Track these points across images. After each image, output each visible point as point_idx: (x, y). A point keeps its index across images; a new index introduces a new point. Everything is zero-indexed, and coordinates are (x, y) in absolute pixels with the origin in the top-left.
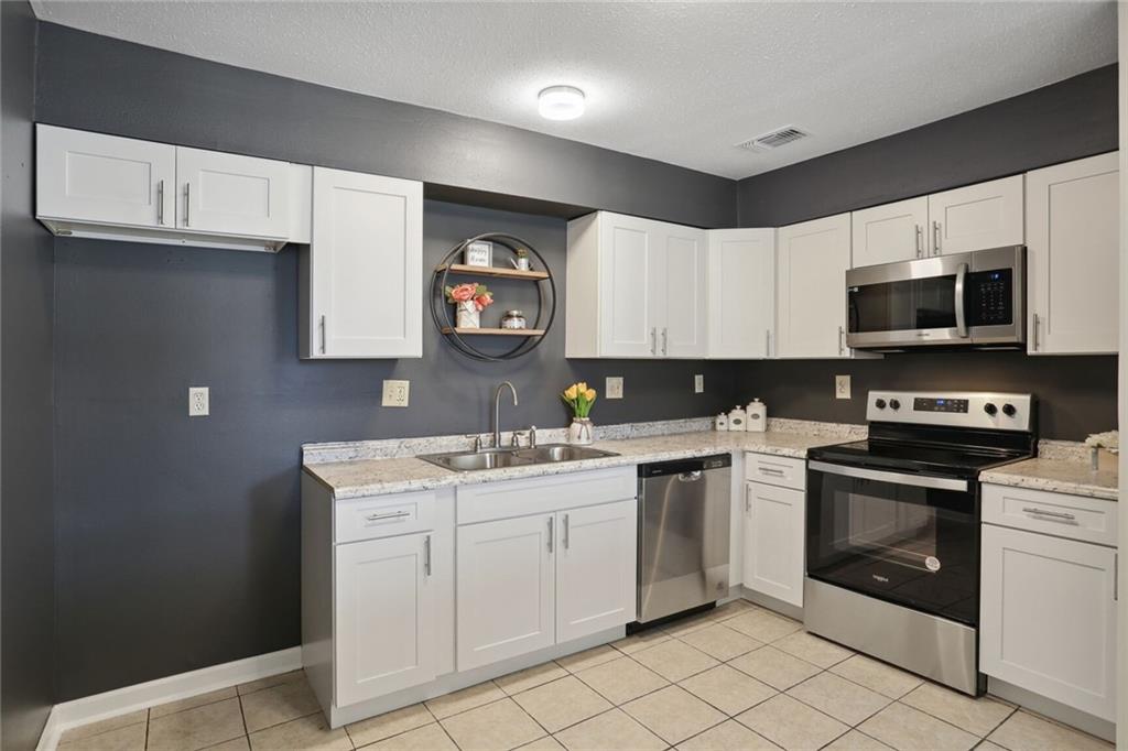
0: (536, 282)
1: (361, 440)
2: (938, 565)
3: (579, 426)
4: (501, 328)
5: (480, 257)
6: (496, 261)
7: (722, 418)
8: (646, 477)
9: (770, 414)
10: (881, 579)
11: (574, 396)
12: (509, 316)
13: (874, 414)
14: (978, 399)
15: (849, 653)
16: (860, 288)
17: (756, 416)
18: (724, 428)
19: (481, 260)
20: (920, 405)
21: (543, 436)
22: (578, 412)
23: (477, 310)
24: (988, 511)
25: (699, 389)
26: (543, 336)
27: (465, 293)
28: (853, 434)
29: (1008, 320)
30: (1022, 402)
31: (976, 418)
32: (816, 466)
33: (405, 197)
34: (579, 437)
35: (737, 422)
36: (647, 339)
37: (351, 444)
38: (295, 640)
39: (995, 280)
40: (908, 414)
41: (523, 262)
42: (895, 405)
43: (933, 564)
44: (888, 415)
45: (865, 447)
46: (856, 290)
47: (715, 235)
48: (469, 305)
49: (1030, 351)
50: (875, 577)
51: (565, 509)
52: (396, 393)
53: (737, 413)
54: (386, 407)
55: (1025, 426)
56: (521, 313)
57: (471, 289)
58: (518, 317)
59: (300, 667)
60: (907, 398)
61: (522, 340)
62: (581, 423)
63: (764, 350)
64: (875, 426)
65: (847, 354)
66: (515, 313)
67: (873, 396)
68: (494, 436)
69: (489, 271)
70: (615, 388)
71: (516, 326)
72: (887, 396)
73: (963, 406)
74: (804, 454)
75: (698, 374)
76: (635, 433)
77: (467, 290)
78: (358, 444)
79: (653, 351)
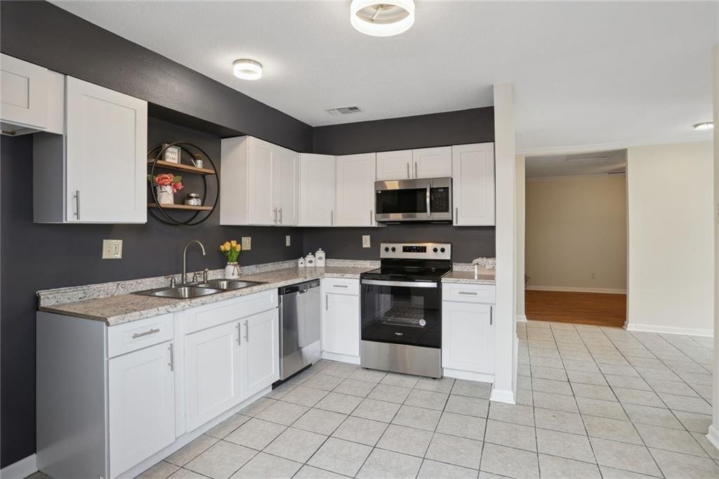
0: (204, 175)
1: (87, 284)
2: (425, 323)
3: (233, 267)
4: (183, 204)
5: (172, 156)
6: (183, 161)
7: (301, 260)
8: (283, 294)
9: (327, 257)
10: (399, 334)
11: (228, 249)
12: (191, 198)
13: (384, 255)
14: (430, 246)
15: (384, 374)
16: (382, 191)
17: (320, 258)
18: (303, 266)
19: (173, 159)
20: (406, 250)
21: (213, 275)
22: (230, 258)
23: (173, 192)
24: (446, 295)
25: (288, 243)
26: (212, 211)
27: (167, 180)
28: (375, 265)
29: (447, 210)
30: (448, 247)
31: (429, 255)
32: (364, 282)
33: (136, 111)
34: (233, 274)
35: (311, 262)
36: (272, 214)
37: (79, 288)
38: (32, 450)
39: (441, 192)
40: (400, 254)
41: (199, 162)
42: (394, 249)
43: (423, 323)
44: (390, 255)
45: (379, 272)
46: (380, 192)
47: (304, 156)
48: (169, 189)
49: (454, 224)
50: (396, 333)
51: (245, 317)
52: (113, 249)
53: (310, 257)
54: (104, 260)
55: (448, 257)
56: (198, 195)
57: (170, 177)
58: (196, 198)
59: (36, 470)
60: (399, 247)
61: (195, 213)
62: (234, 265)
63: (330, 221)
64: (385, 261)
65: (374, 224)
66: (193, 195)
67: (383, 246)
68: (183, 276)
69: (178, 166)
70: (247, 243)
71: (194, 203)
72: (390, 246)
73: (423, 250)
74: (358, 276)
75: (288, 235)
76: (258, 271)
77: (167, 178)
78: (85, 287)
79: (275, 221)
